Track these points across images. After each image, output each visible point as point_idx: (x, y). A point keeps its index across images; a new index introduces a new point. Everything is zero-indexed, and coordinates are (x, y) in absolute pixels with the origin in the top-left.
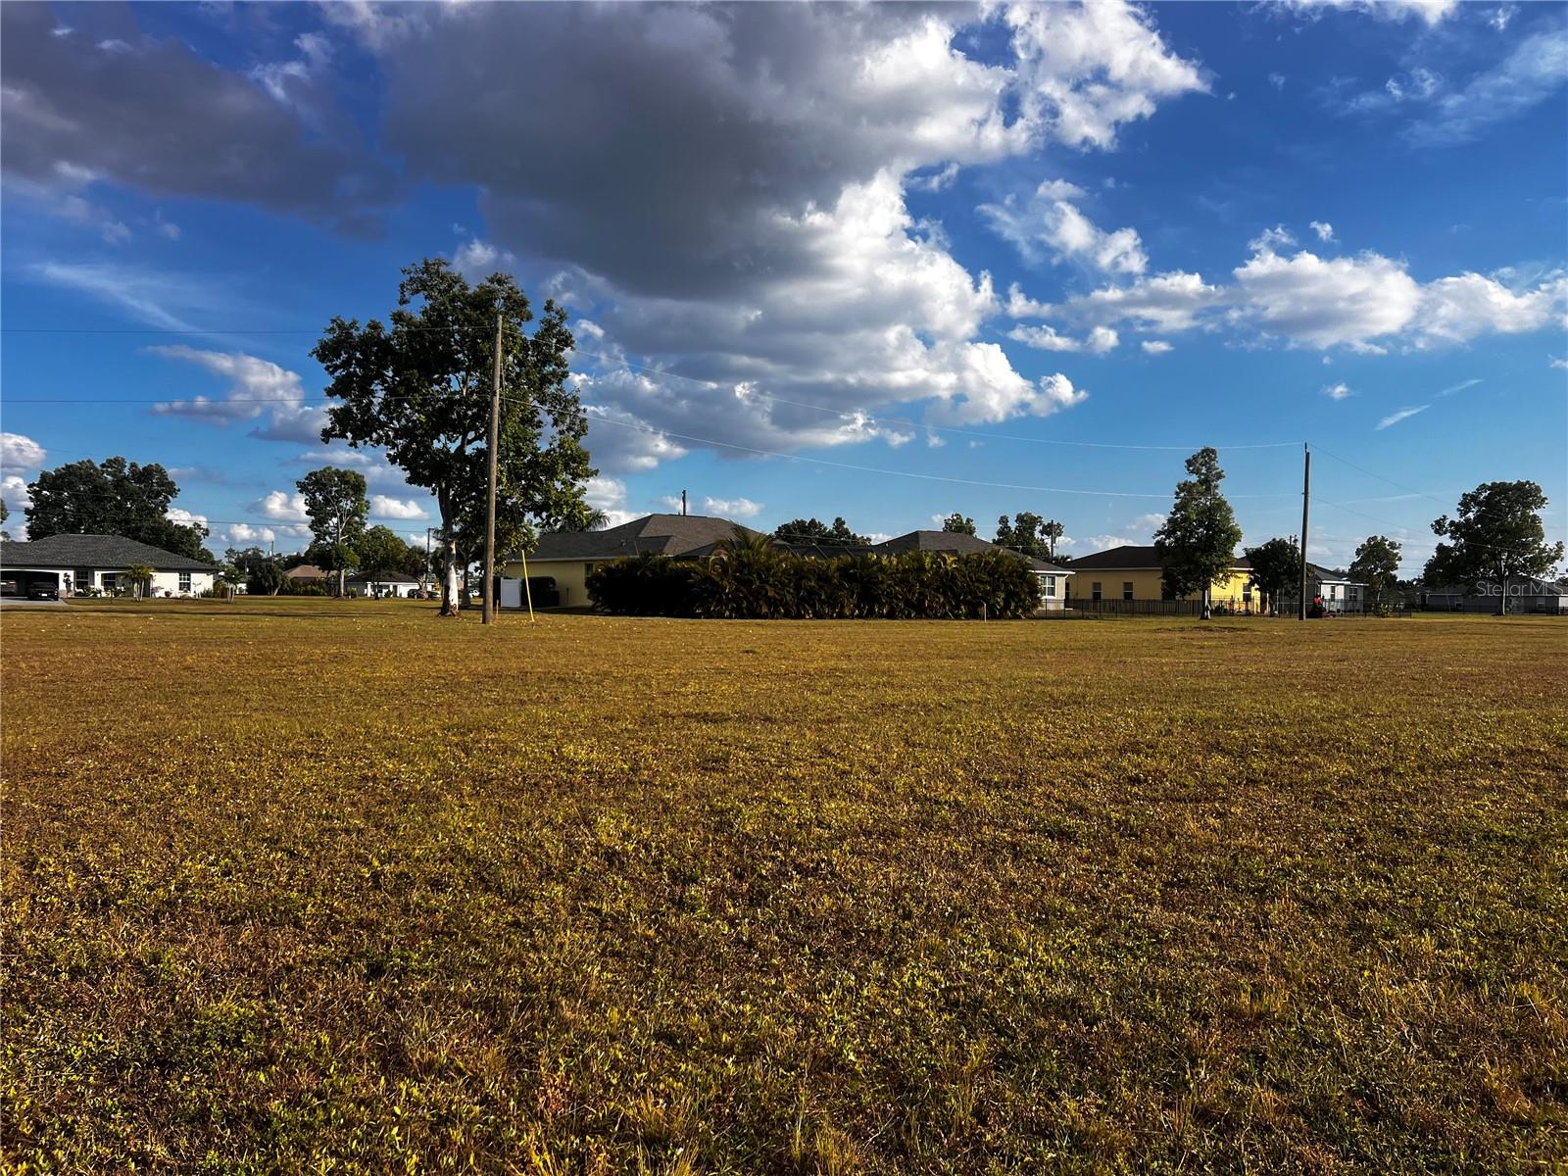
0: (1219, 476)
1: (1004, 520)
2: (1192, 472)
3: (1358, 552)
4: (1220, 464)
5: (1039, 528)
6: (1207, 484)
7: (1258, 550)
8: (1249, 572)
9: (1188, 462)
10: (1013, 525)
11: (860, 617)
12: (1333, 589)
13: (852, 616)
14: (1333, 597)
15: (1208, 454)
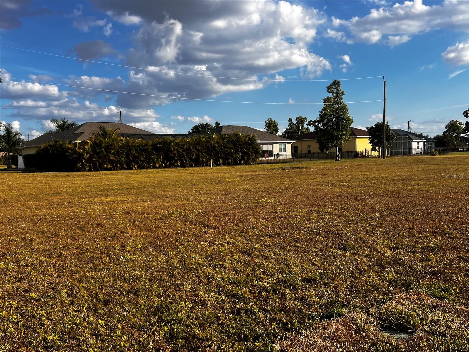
0: (343, 94)
1: (290, 120)
2: (330, 92)
3: (446, 127)
4: (342, 88)
5: (306, 123)
6: (338, 97)
7: (372, 128)
8: (369, 138)
9: (328, 87)
10: (295, 122)
11: (166, 167)
12: (418, 144)
13: (160, 167)
14: (418, 147)
15: (336, 84)
